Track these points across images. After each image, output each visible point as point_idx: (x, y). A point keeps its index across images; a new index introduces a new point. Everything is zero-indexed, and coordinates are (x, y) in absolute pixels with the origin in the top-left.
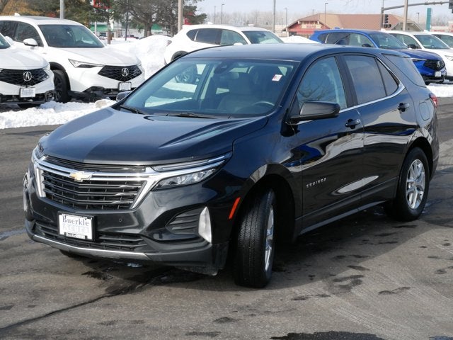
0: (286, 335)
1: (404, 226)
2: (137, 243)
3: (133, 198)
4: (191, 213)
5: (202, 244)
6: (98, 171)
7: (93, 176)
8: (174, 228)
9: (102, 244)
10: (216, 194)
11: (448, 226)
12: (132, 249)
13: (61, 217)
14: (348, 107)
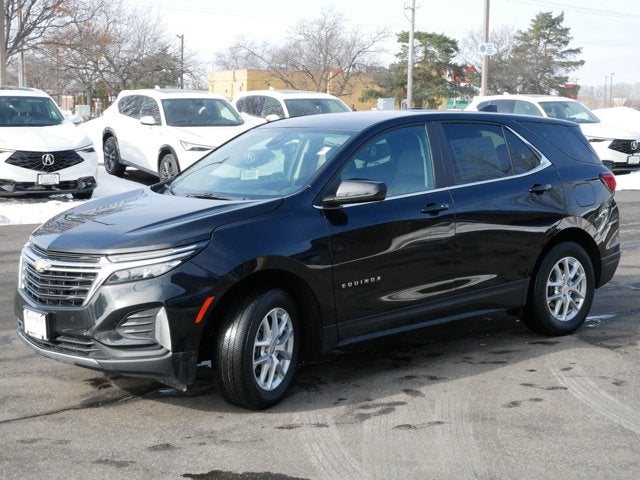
0: (206, 472)
1: (541, 343)
2: (90, 346)
3: (86, 292)
4: (145, 314)
5: (160, 352)
6: (58, 259)
7: (53, 266)
8: (126, 331)
9: (60, 345)
10: (183, 291)
11: (602, 346)
12: (86, 354)
13: (25, 312)
14: (437, 187)
